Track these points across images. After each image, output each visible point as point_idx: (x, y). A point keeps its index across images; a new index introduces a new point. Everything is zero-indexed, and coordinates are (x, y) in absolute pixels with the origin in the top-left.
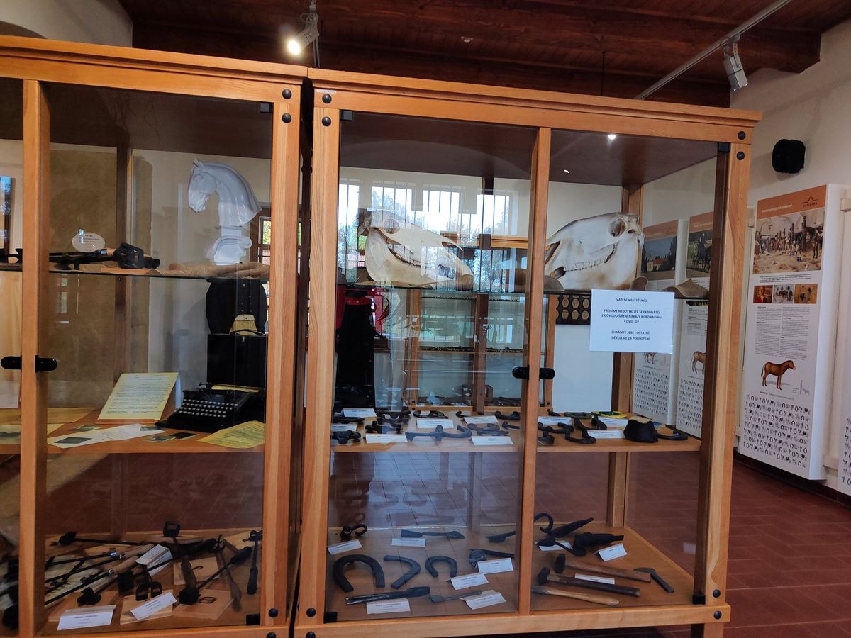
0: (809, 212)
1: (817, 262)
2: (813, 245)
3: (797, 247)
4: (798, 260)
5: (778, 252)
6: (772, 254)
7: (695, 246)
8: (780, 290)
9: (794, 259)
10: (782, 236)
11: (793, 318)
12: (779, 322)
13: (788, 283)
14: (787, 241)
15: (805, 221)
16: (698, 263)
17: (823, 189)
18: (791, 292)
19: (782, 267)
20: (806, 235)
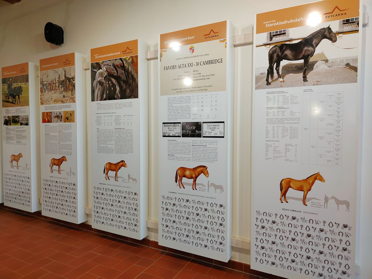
0: (67, 68)
1: (73, 98)
2: (71, 88)
3: (63, 89)
4: (64, 97)
5: (53, 92)
6: (50, 93)
7: (6, 87)
8: (56, 115)
9: (61, 96)
10: (54, 82)
11: (64, 131)
12: (56, 134)
13: (60, 110)
14: (57, 85)
15: (65, 73)
16: (9, 98)
17: (73, 55)
18: (61, 116)
19: (56, 101)
20: (66, 82)
